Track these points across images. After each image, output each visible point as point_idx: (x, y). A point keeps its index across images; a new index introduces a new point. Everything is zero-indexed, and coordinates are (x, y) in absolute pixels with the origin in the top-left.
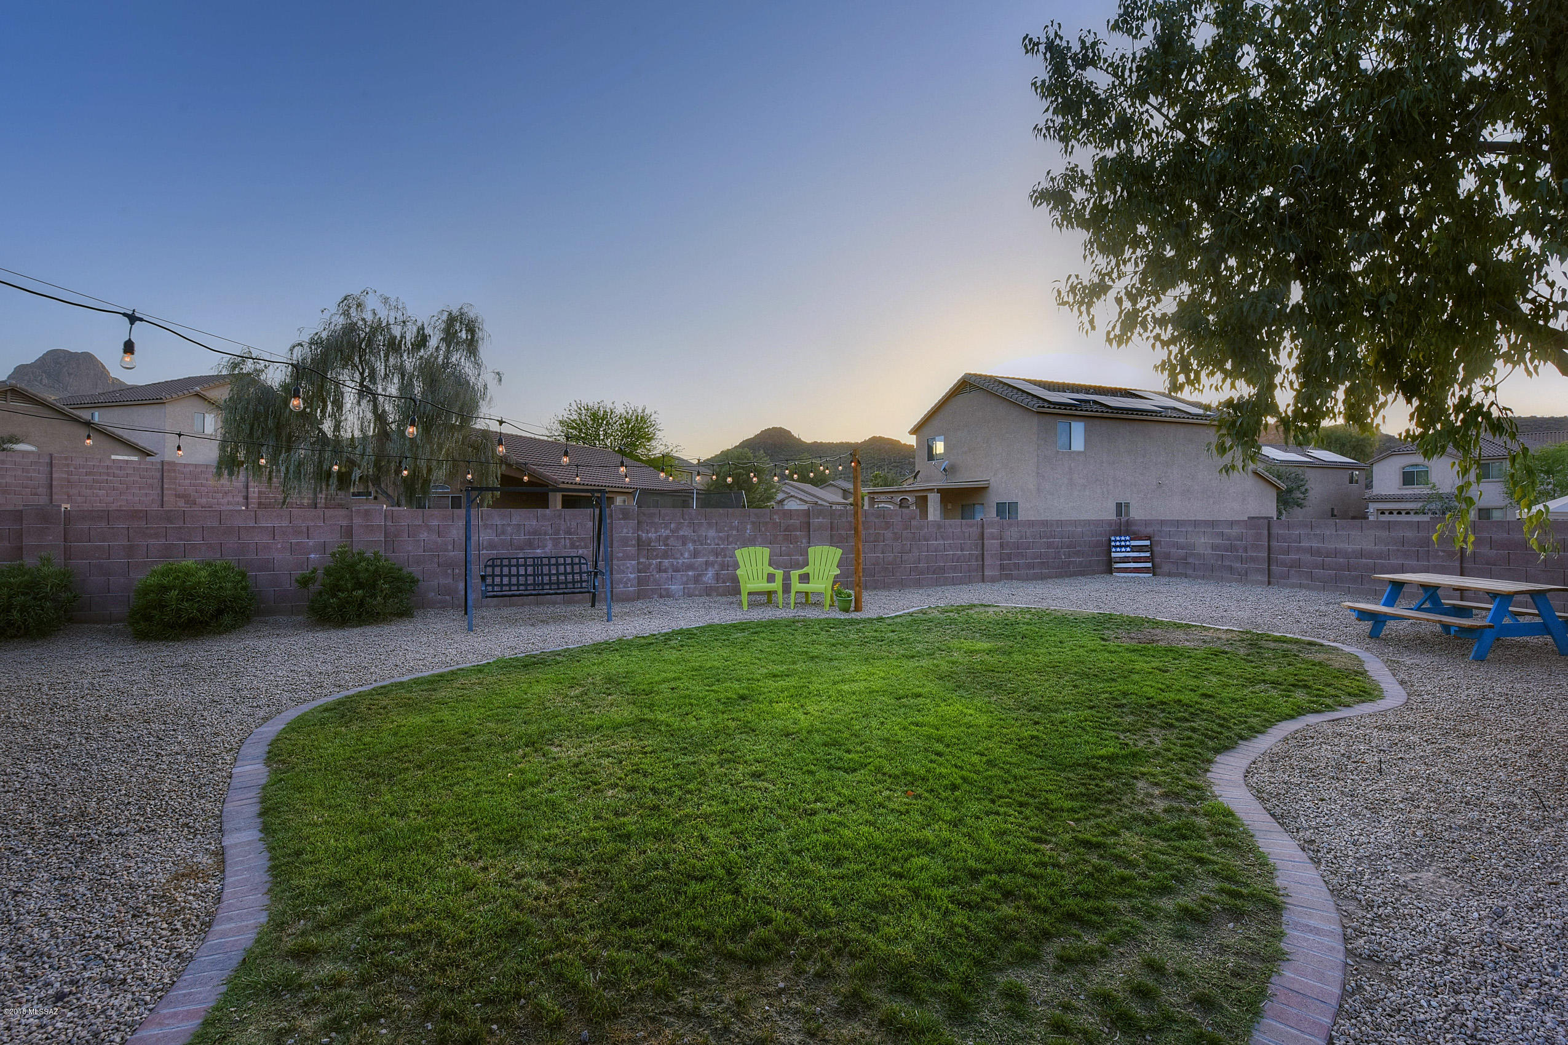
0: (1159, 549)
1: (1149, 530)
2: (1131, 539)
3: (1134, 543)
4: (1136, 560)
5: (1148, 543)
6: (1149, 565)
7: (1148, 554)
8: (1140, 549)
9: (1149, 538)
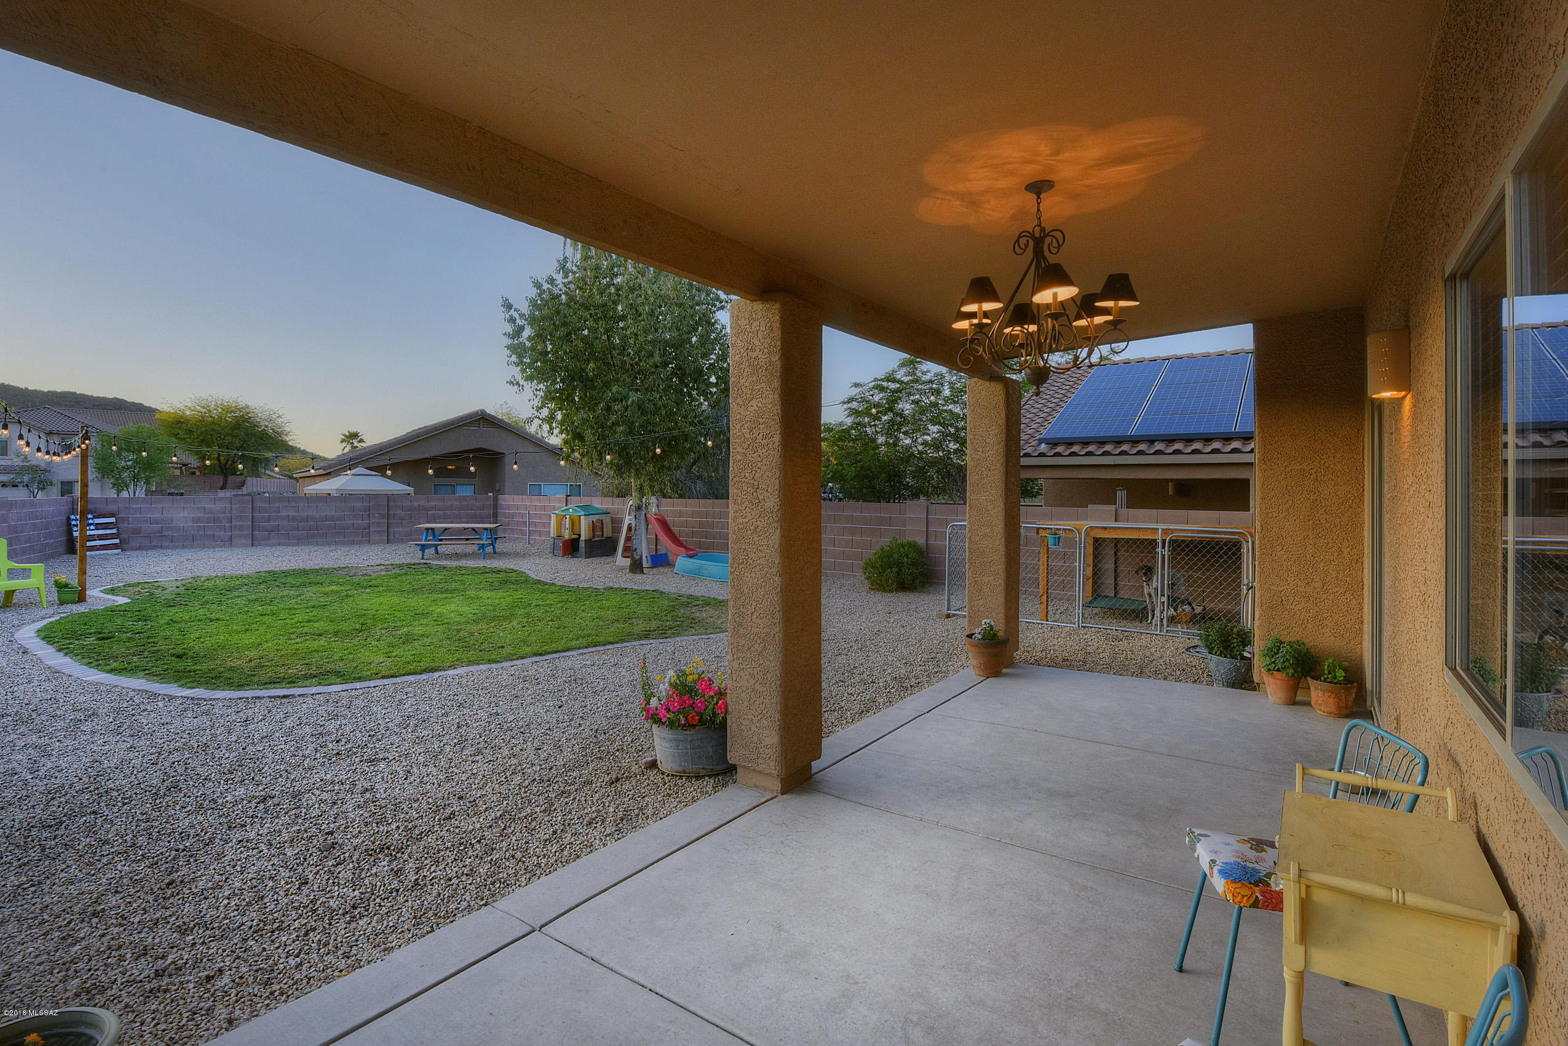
0: (125, 525)
1: (113, 507)
2: (95, 517)
3: (97, 521)
4: (101, 537)
5: (113, 520)
6: (117, 541)
7: (114, 531)
8: (105, 526)
9: (112, 515)
